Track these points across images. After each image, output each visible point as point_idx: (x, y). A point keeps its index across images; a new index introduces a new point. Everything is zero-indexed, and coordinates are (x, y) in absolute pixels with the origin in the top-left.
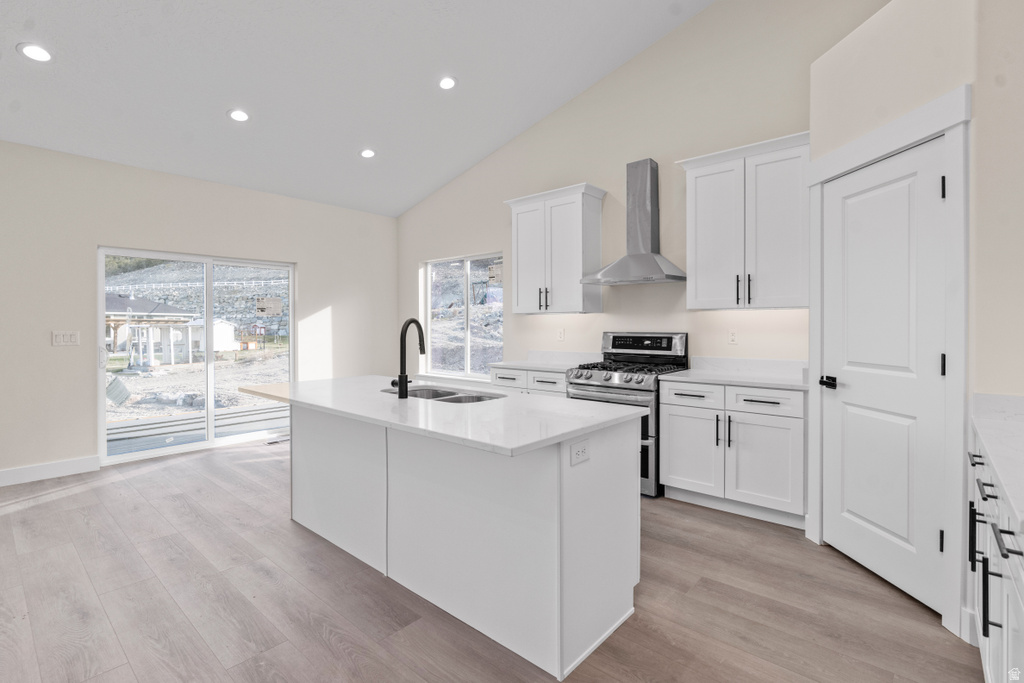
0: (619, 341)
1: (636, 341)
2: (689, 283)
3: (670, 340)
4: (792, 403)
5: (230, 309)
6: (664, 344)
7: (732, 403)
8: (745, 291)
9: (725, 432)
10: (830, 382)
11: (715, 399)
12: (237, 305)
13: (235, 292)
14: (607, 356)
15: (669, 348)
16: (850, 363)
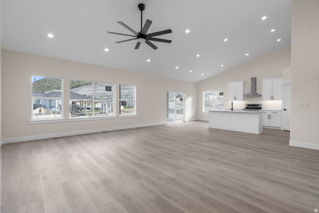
0: (249, 105)
1: (252, 105)
2: (263, 96)
3: (258, 105)
4: (279, 113)
5: (103, 99)
6: (257, 106)
7: (271, 113)
8: (272, 98)
9: (269, 117)
10: (285, 110)
11: (268, 113)
12: (105, 97)
13: (104, 94)
14: (246, 108)
15: (258, 106)
16: (288, 107)
